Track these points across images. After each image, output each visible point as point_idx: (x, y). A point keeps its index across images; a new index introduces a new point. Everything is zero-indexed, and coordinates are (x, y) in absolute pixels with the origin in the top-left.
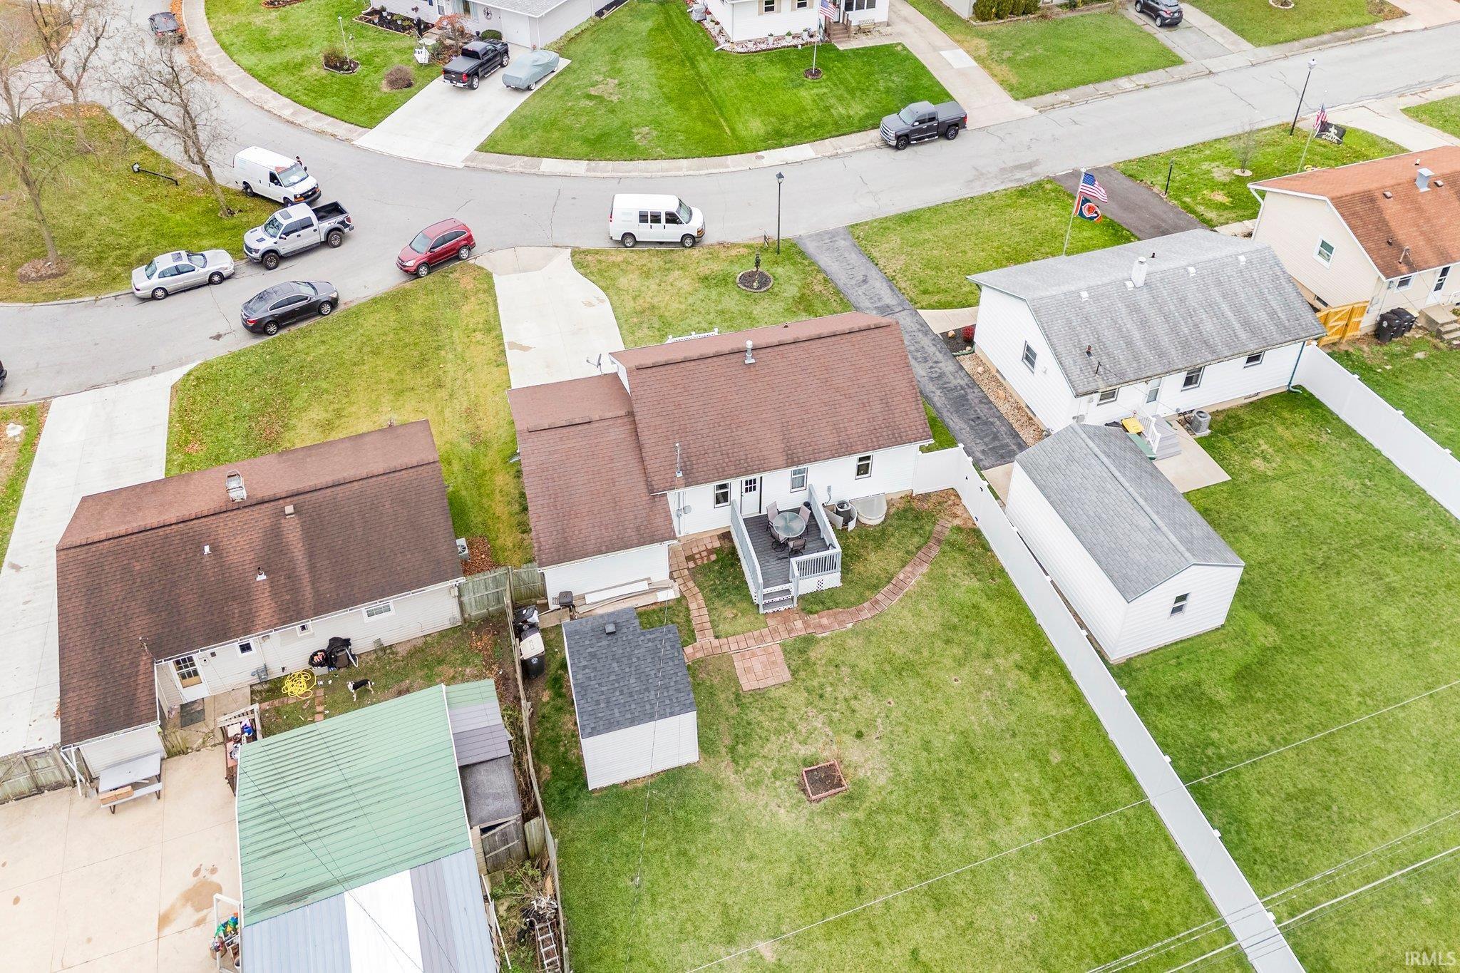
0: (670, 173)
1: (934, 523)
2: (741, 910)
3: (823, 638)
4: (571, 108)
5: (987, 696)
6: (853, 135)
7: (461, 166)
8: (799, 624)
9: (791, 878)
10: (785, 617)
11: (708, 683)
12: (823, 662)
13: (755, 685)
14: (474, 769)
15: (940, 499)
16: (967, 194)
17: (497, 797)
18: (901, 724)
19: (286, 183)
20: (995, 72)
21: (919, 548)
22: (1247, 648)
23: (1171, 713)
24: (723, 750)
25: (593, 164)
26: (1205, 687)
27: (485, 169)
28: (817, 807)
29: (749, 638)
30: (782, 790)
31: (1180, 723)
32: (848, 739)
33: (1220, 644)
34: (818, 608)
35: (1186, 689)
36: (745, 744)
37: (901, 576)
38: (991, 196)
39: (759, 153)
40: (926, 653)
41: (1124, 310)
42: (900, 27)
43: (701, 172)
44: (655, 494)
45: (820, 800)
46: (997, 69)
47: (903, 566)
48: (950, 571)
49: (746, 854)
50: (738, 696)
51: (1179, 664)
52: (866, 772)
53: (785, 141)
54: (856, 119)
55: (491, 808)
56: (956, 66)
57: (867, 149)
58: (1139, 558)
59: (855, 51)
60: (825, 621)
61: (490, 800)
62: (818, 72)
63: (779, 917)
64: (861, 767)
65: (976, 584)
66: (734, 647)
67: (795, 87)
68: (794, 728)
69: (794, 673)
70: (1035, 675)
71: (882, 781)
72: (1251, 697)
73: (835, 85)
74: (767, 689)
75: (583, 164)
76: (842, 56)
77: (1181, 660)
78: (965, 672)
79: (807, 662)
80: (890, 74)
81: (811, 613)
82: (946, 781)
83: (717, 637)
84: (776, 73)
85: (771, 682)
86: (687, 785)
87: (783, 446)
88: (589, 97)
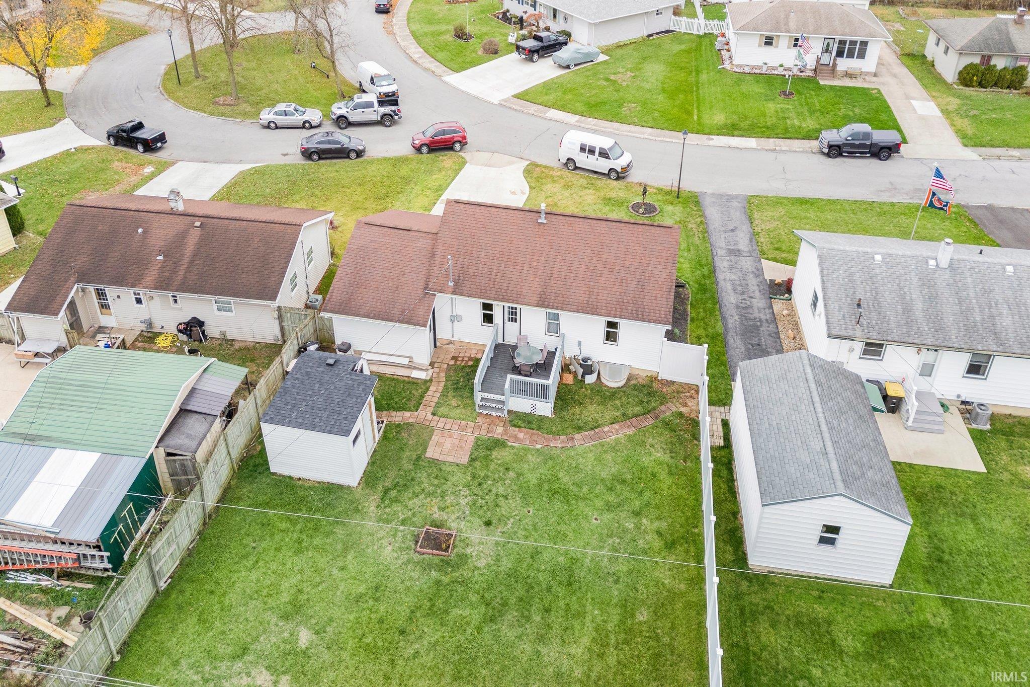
0: (633, 135)
1: (662, 403)
2: (308, 600)
3: (513, 447)
4: (590, 84)
5: (614, 542)
6: (796, 141)
7: (496, 102)
8: (500, 430)
9: (360, 597)
10: (492, 421)
11: (405, 441)
12: (499, 462)
13: (436, 456)
14: (190, 414)
15: (681, 389)
16: (870, 198)
17: (189, 436)
18: (526, 530)
19: (378, 84)
20: (955, 123)
21: (635, 416)
22: (906, 616)
23: (783, 633)
24: (380, 488)
25: (583, 118)
26: (835, 629)
27: (510, 108)
28: (416, 557)
29: (456, 424)
30: (400, 534)
31: (786, 645)
32: (477, 522)
33: (878, 600)
34: (523, 425)
35: (814, 622)
36: (399, 491)
37: (606, 429)
38: (892, 204)
39: (711, 137)
40: (585, 489)
41: (915, 281)
42: (887, 79)
43: (657, 139)
44: (428, 292)
45: (423, 554)
46: (959, 122)
47: (613, 423)
48: (651, 440)
49: (340, 564)
50: (419, 458)
51: (820, 597)
52: (473, 552)
53: (736, 133)
54: (805, 130)
55: (179, 441)
56: (920, 112)
57: (802, 152)
58: (793, 471)
59: (831, 87)
60: (521, 435)
61: (183, 437)
62: (791, 94)
63: (331, 620)
64: (472, 546)
65: (666, 458)
66: (440, 425)
67: (765, 100)
68: (442, 497)
69: (473, 460)
70: (670, 546)
71: (481, 564)
72: (882, 659)
73: (801, 105)
74: (444, 462)
75: (577, 117)
76: (821, 88)
77: (825, 595)
78: (607, 516)
79: (486, 457)
80: (854, 107)
81: (515, 426)
82: (533, 588)
83: (433, 414)
84: (758, 89)
85: (450, 459)
86: (336, 499)
87: (540, 290)
88: (607, 80)
